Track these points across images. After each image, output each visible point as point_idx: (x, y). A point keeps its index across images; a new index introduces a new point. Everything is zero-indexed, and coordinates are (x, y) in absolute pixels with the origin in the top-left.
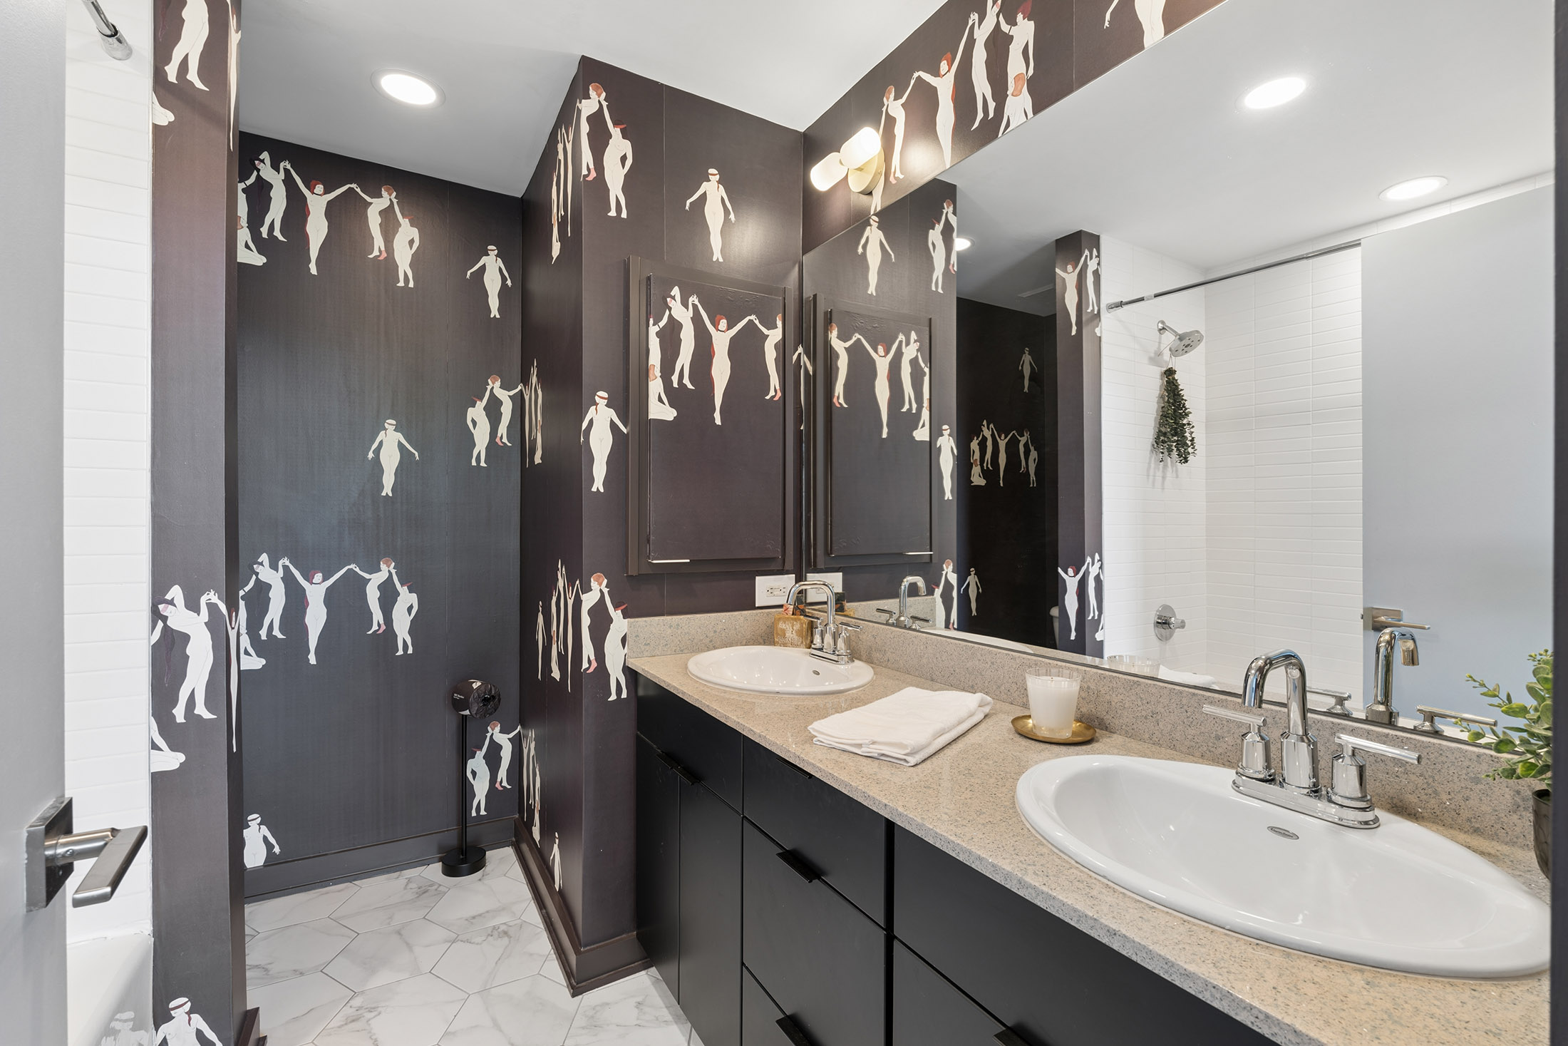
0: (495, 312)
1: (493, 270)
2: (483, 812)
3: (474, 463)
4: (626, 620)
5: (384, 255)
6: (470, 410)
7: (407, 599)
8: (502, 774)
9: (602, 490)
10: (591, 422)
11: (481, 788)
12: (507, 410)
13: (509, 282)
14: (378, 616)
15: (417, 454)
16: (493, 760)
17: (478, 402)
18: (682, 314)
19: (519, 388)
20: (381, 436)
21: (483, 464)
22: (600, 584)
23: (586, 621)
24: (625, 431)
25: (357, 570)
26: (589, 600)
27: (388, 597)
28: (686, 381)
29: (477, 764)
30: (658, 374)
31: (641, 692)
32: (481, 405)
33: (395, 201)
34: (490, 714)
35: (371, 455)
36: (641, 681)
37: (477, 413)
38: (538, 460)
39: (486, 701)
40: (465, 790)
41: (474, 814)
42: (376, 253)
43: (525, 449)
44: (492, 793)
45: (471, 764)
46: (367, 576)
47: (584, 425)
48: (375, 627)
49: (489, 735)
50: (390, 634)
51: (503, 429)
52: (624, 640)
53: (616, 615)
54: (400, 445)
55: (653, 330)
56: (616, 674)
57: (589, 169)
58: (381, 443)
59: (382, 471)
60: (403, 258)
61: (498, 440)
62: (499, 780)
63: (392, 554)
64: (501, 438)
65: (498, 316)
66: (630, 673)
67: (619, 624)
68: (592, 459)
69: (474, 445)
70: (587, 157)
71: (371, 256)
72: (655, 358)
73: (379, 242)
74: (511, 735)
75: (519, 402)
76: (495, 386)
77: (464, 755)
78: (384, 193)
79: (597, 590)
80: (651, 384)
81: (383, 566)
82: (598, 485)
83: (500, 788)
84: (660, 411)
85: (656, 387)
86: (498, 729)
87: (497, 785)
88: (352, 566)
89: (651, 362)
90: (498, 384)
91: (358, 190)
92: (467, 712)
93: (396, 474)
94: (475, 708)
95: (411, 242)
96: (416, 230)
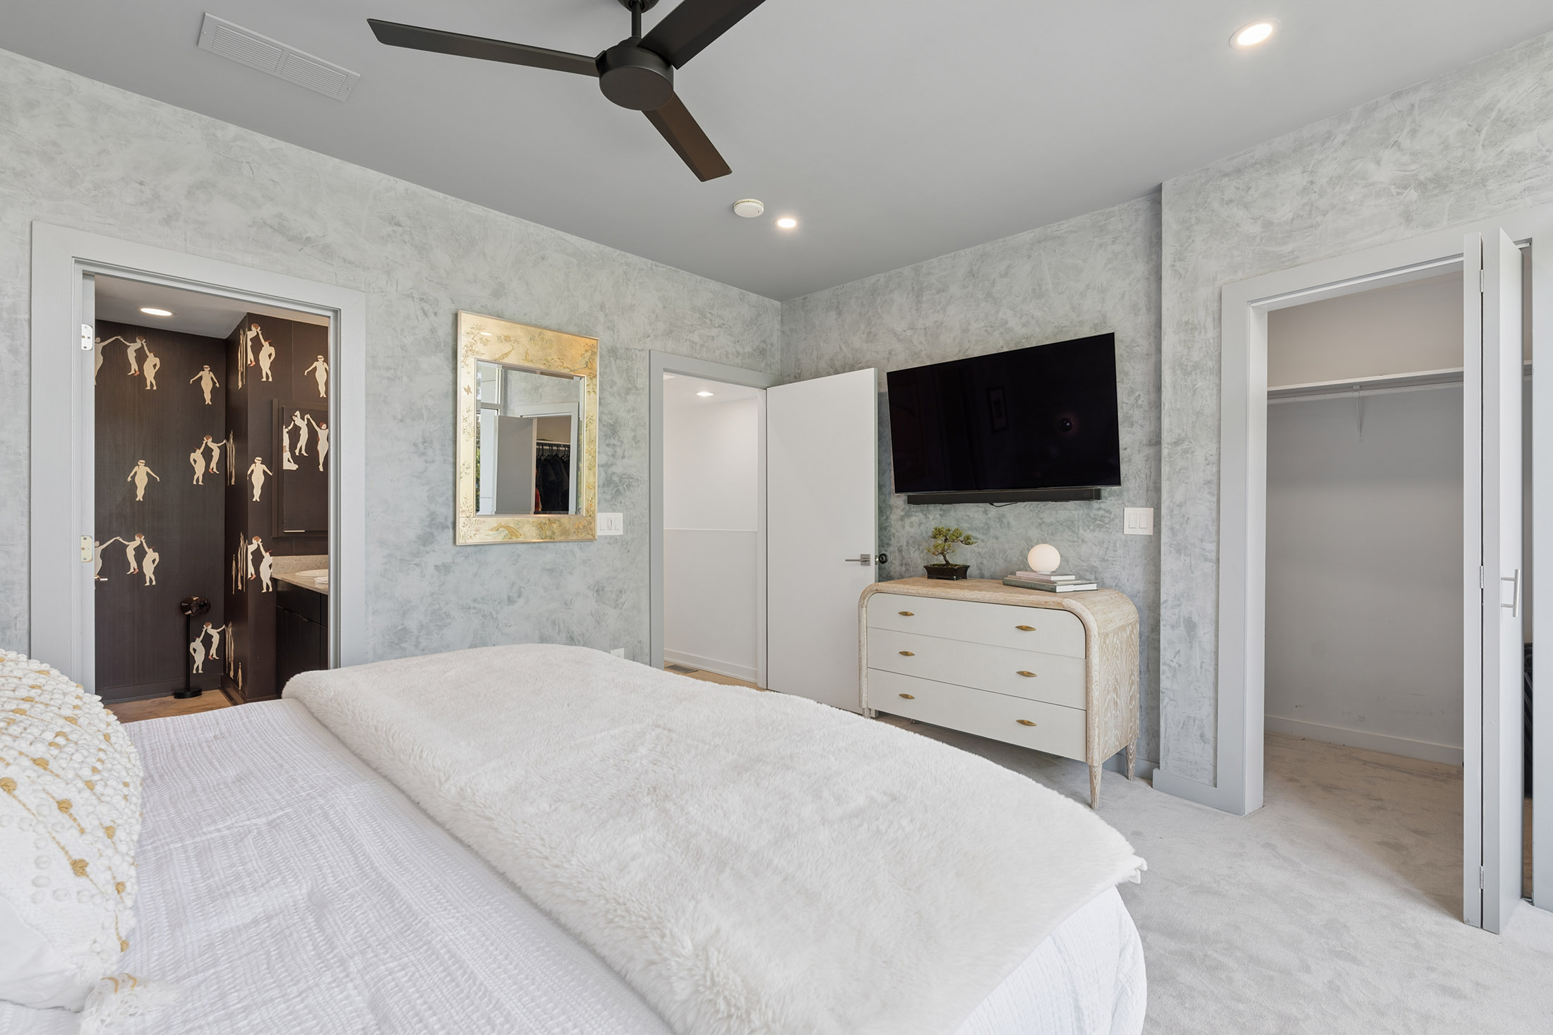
0: (208, 401)
1: (207, 380)
2: (200, 671)
3: (195, 483)
4: (272, 558)
5: (138, 373)
6: (192, 454)
7: (152, 557)
8: (213, 651)
9: (258, 500)
10: (253, 471)
11: (199, 658)
12: (216, 454)
13: (217, 385)
14: (133, 565)
15: (158, 478)
16: (207, 642)
17: (198, 450)
18: (302, 424)
19: (224, 442)
20: (136, 469)
21: (200, 483)
22: (258, 541)
23: (250, 557)
24: (271, 474)
25: (121, 540)
26: (252, 548)
27: (140, 553)
28: (303, 452)
29: (197, 645)
30: (288, 449)
31: (279, 589)
32: (199, 452)
33: (145, 344)
34: (204, 613)
35: (129, 479)
36: (280, 583)
37: (197, 457)
38: (233, 483)
39: (201, 607)
40: (189, 660)
41: (195, 672)
42: (133, 372)
43: (227, 477)
44: (207, 661)
45: (193, 645)
46: (127, 543)
47: (249, 472)
48: (132, 570)
49: (204, 630)
50: (141, 574)
51: (213, 465)
52: (270, 566)
53: (266, 555)
54: (148, 474)
55: (285, 431)
56: (266, 580)
57: (251, 361)
58: (136, 473)
59: (136, 487)
60: (150, 374)
61: (210, 470)
62: (211, 654)
63: (142, 531)
64: (213, 469)
65: (210, 403)
66: (274, 580)
67: (268, 558)
68: (253, 487)
69: (195, 473)
70: (251, 356)
71: (130, 374)
72: (286, 441)
73: (134, 366)
74: (219, 630)
75: (224, 450)
76: (209, 441)
77: (188, 640)
78: (138, 340)
79: (256, 543)
80: (284, 454)
81: (137, 538)
82: (257, 498)
83: (212, 659)
84: (289, 465)
85: (287, 455)
86: (210, 626)
87: (210, 657)
88: (118, 538)
89: (284, 444)
90: (211, 440)
91: (122, 339)
92: (190, 612)
93: (145, 489)
94: (194, 610)
95: (155, 366)
96: (158, 359)
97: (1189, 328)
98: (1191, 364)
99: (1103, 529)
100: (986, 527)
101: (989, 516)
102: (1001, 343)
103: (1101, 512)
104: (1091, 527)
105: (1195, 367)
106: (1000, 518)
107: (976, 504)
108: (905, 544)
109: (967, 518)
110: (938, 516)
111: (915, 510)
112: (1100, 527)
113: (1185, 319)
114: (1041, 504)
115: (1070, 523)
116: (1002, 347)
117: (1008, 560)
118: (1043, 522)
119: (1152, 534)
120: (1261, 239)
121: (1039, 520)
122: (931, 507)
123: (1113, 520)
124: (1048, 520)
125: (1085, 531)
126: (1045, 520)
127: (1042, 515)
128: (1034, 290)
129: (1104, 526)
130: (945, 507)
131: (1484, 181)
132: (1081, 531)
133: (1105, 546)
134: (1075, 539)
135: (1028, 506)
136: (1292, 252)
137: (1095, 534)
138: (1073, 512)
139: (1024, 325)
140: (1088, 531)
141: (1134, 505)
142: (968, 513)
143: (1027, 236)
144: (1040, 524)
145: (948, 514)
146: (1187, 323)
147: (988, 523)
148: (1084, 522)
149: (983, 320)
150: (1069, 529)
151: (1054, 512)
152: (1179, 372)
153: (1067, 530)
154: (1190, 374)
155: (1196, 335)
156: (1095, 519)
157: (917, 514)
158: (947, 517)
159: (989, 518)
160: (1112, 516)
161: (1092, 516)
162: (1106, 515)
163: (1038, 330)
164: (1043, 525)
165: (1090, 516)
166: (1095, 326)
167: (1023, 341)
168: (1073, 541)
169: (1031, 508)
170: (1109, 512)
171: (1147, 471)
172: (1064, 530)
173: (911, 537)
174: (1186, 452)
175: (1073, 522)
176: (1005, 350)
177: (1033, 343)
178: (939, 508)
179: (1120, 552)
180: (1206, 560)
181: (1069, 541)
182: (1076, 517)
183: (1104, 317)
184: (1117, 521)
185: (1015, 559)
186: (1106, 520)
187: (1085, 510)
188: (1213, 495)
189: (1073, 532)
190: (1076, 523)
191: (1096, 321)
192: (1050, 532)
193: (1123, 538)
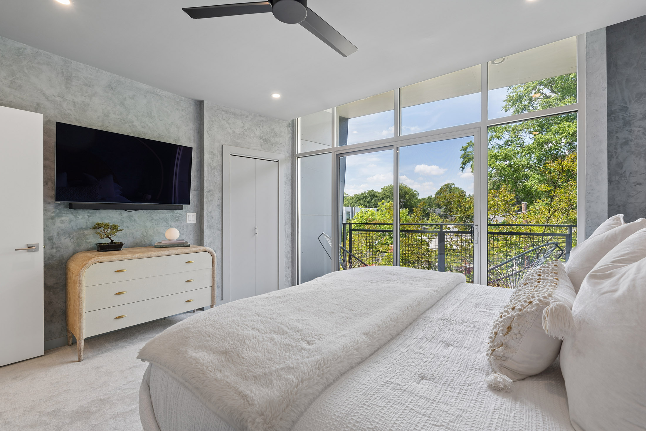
97: (213, 154)
98: (213, 166)
99: (179, 221)
100: (121, 222)
101: (123, 216)
102: (130, 131)
103: (178, 215)
104: (174, 221)
105: (215, 167)
106: (130, 218)
107: (114, 210)
108: (55, 234)
109: (109, 217)
110: (86, 216)
111: (66, 212)
112: (177, 220)
113: (211, 151)
114: (152, 211)
115: (165, 219)
116: (131, 133)
117: (135, 237)
118: (153, 219)
119: (196, 222)
120: (232, 135)
121: (151, 218)
122: (80, 211)
123: (182, 217)
124: (155, 218)
125: (171, 222)
126: (154, 218)
127: (152, 216)
128: (148, 114)
129: (179, 220)
130: (91, 211)
131: (272, 144)
132: (170, 222)
133: (180, 228)
134: (168, 226)
135: (145, 212)
136: (239, 143)
137: (176, 223)
138: (167, 214)
139: (143, 127)
140: (173, 222)
141: (189, 212)
142: (109, 215)
143: (145, 86)
144: (152, 220)
145: (94, 215)
146: (212, 152)
147: (123, 220)
148: (171, 219)
149: (119, 115)
150: (165, 222)
151: (158, 214)
152: (209, 168)
153: (164, 222)
154: (213, 169)
155: (215, 157)
156: (175, 217)
157: (67, 215)
158: (94, 217)
159: (123, 217)
160: (182, 216)
161: (174, 216)
162: (180, 216)
163: (149, 132)
164: (153, 220)
165: (173, 216)
166: (175, 140)
167: (142, 134)
168: (167, 227)
169: (147, 212)
170: (181, 214)
171: (194, 200)
172: (163, 222)
173: (62, 230)
174: (212, 195)
175: (166, 219)
176: (132, 135)
177: (147, 138)
178: (87, 212)
179: (185, 230)
180: (218, 230)
181: (165, 227)
182: (168, 217)
183: (179, 138)
184: (184, 218)
185: (139, 236)
186: (180, 218)
187: (172, 214)
188: (220, 209)
189: (167, 223)
190: (168, 219)
191: (175, 138)
192: (156, 223)
193: (186, 224)
